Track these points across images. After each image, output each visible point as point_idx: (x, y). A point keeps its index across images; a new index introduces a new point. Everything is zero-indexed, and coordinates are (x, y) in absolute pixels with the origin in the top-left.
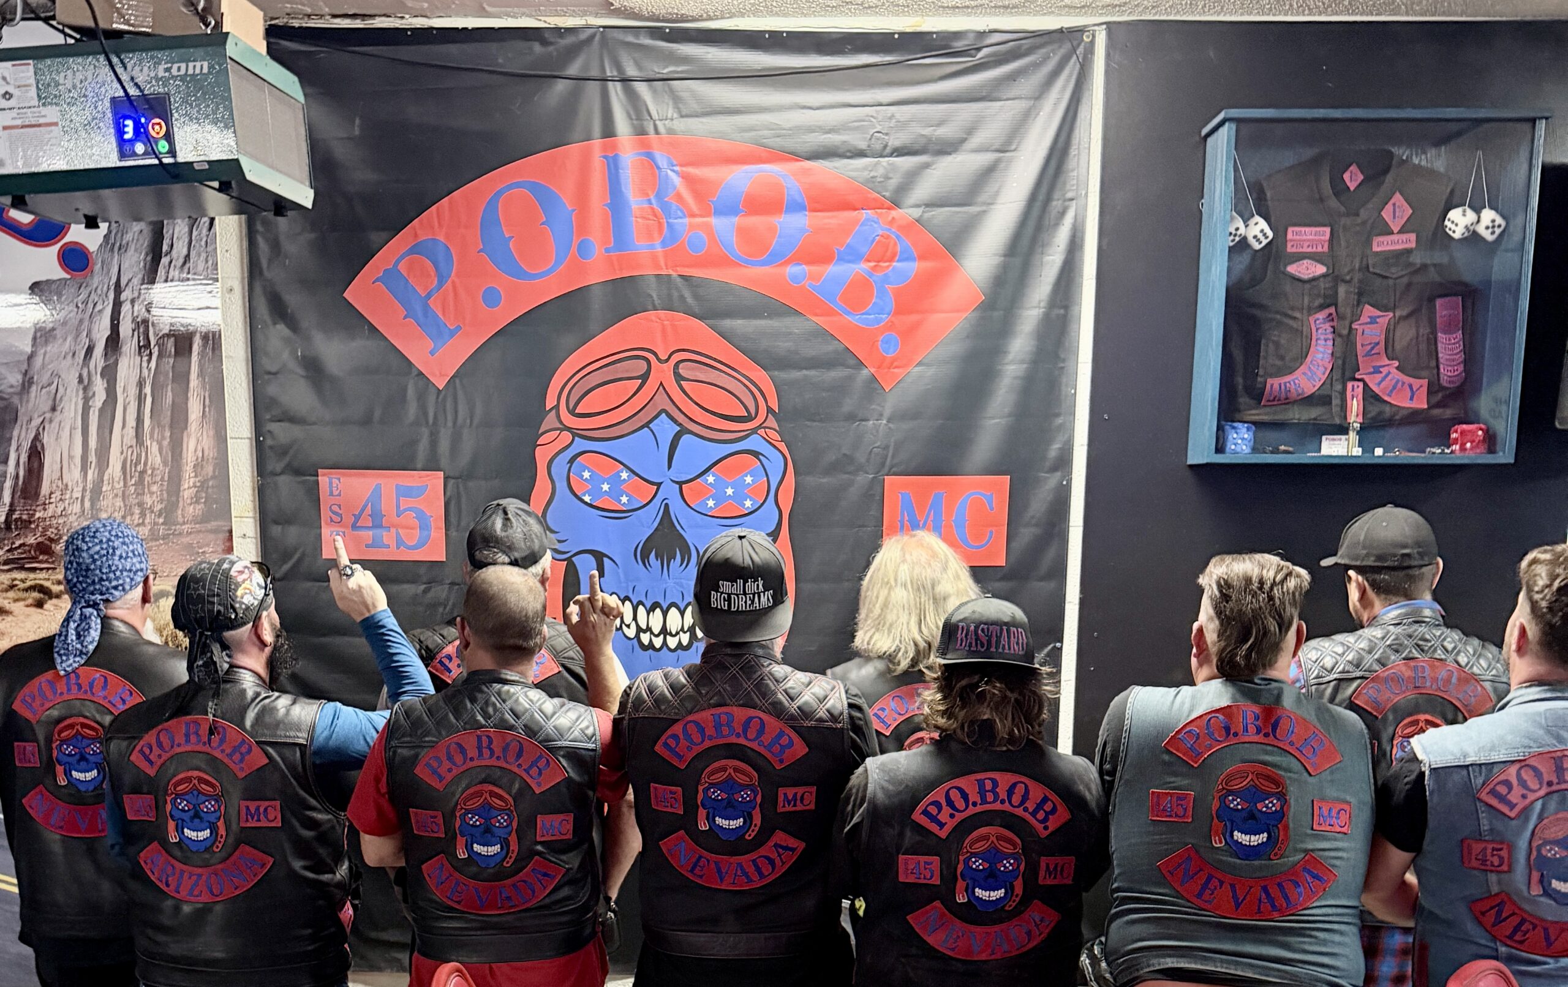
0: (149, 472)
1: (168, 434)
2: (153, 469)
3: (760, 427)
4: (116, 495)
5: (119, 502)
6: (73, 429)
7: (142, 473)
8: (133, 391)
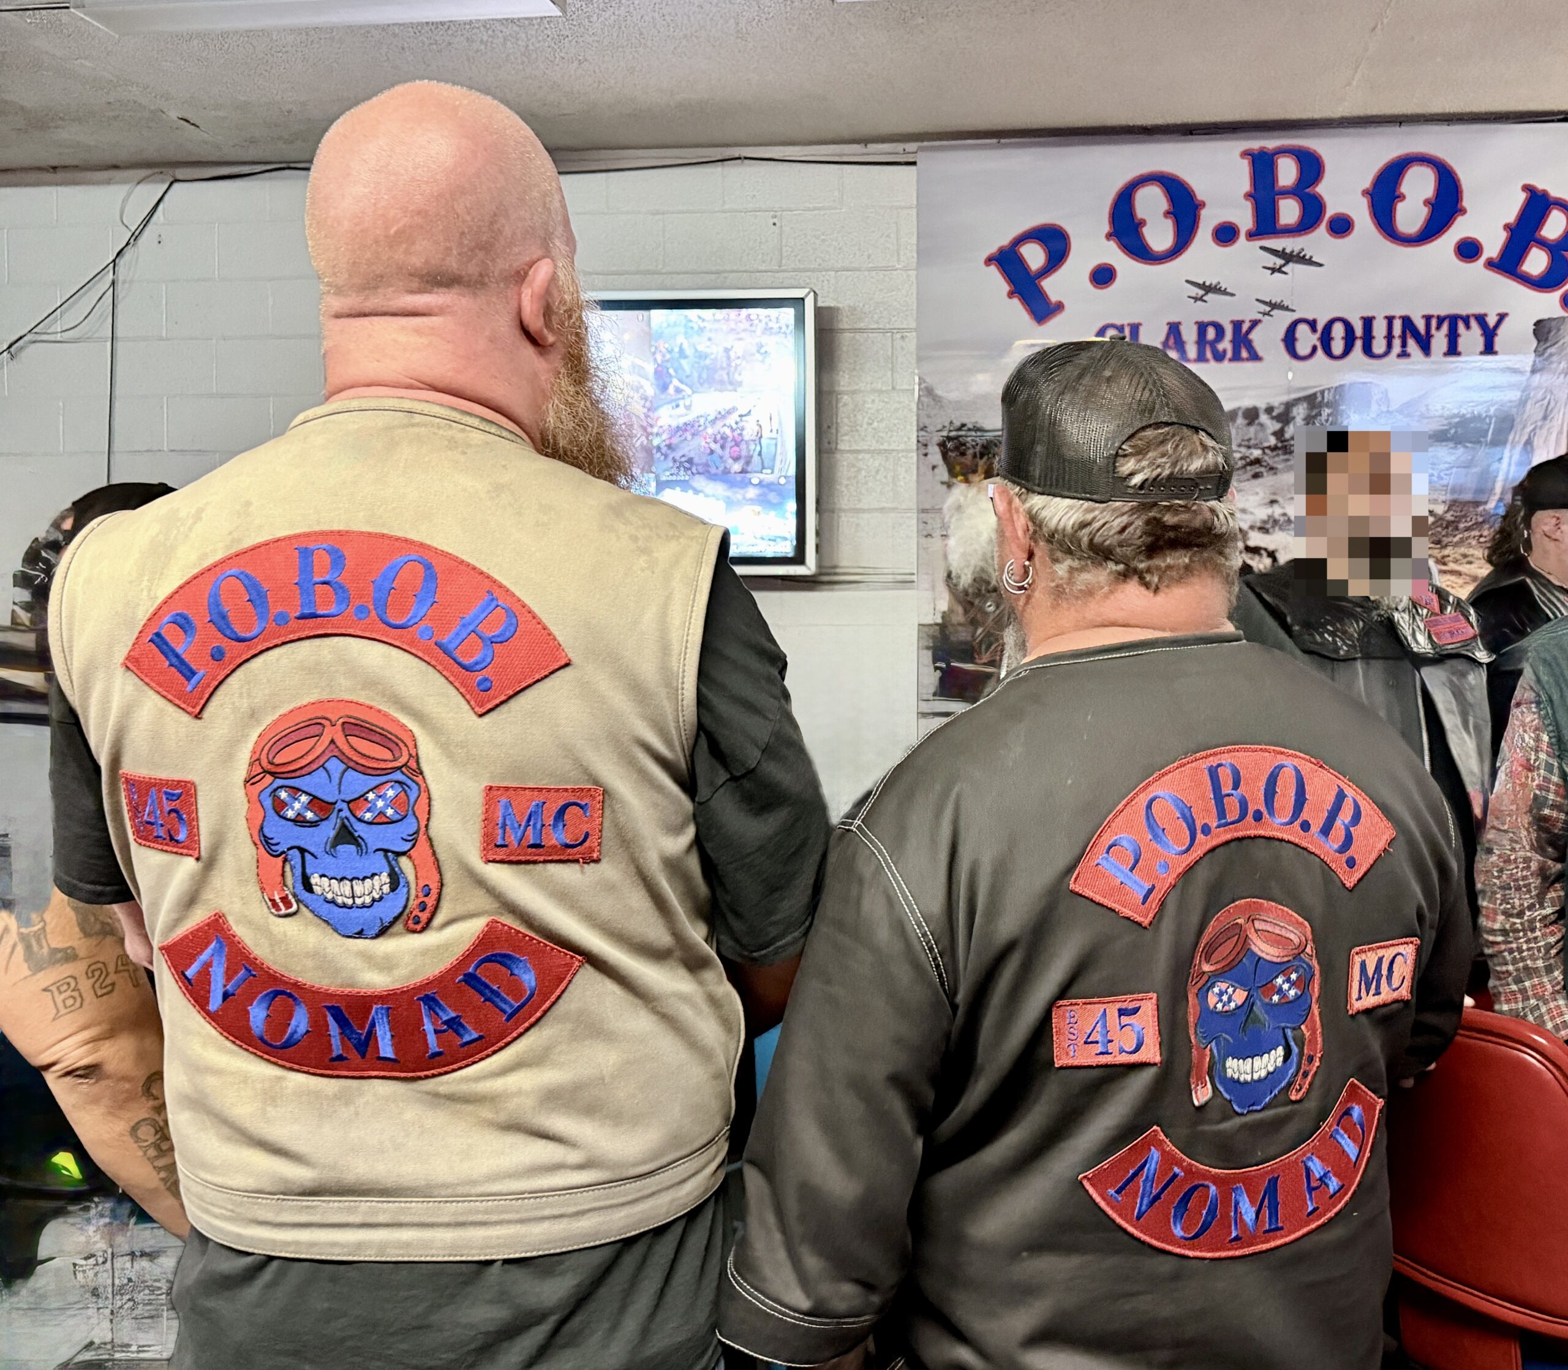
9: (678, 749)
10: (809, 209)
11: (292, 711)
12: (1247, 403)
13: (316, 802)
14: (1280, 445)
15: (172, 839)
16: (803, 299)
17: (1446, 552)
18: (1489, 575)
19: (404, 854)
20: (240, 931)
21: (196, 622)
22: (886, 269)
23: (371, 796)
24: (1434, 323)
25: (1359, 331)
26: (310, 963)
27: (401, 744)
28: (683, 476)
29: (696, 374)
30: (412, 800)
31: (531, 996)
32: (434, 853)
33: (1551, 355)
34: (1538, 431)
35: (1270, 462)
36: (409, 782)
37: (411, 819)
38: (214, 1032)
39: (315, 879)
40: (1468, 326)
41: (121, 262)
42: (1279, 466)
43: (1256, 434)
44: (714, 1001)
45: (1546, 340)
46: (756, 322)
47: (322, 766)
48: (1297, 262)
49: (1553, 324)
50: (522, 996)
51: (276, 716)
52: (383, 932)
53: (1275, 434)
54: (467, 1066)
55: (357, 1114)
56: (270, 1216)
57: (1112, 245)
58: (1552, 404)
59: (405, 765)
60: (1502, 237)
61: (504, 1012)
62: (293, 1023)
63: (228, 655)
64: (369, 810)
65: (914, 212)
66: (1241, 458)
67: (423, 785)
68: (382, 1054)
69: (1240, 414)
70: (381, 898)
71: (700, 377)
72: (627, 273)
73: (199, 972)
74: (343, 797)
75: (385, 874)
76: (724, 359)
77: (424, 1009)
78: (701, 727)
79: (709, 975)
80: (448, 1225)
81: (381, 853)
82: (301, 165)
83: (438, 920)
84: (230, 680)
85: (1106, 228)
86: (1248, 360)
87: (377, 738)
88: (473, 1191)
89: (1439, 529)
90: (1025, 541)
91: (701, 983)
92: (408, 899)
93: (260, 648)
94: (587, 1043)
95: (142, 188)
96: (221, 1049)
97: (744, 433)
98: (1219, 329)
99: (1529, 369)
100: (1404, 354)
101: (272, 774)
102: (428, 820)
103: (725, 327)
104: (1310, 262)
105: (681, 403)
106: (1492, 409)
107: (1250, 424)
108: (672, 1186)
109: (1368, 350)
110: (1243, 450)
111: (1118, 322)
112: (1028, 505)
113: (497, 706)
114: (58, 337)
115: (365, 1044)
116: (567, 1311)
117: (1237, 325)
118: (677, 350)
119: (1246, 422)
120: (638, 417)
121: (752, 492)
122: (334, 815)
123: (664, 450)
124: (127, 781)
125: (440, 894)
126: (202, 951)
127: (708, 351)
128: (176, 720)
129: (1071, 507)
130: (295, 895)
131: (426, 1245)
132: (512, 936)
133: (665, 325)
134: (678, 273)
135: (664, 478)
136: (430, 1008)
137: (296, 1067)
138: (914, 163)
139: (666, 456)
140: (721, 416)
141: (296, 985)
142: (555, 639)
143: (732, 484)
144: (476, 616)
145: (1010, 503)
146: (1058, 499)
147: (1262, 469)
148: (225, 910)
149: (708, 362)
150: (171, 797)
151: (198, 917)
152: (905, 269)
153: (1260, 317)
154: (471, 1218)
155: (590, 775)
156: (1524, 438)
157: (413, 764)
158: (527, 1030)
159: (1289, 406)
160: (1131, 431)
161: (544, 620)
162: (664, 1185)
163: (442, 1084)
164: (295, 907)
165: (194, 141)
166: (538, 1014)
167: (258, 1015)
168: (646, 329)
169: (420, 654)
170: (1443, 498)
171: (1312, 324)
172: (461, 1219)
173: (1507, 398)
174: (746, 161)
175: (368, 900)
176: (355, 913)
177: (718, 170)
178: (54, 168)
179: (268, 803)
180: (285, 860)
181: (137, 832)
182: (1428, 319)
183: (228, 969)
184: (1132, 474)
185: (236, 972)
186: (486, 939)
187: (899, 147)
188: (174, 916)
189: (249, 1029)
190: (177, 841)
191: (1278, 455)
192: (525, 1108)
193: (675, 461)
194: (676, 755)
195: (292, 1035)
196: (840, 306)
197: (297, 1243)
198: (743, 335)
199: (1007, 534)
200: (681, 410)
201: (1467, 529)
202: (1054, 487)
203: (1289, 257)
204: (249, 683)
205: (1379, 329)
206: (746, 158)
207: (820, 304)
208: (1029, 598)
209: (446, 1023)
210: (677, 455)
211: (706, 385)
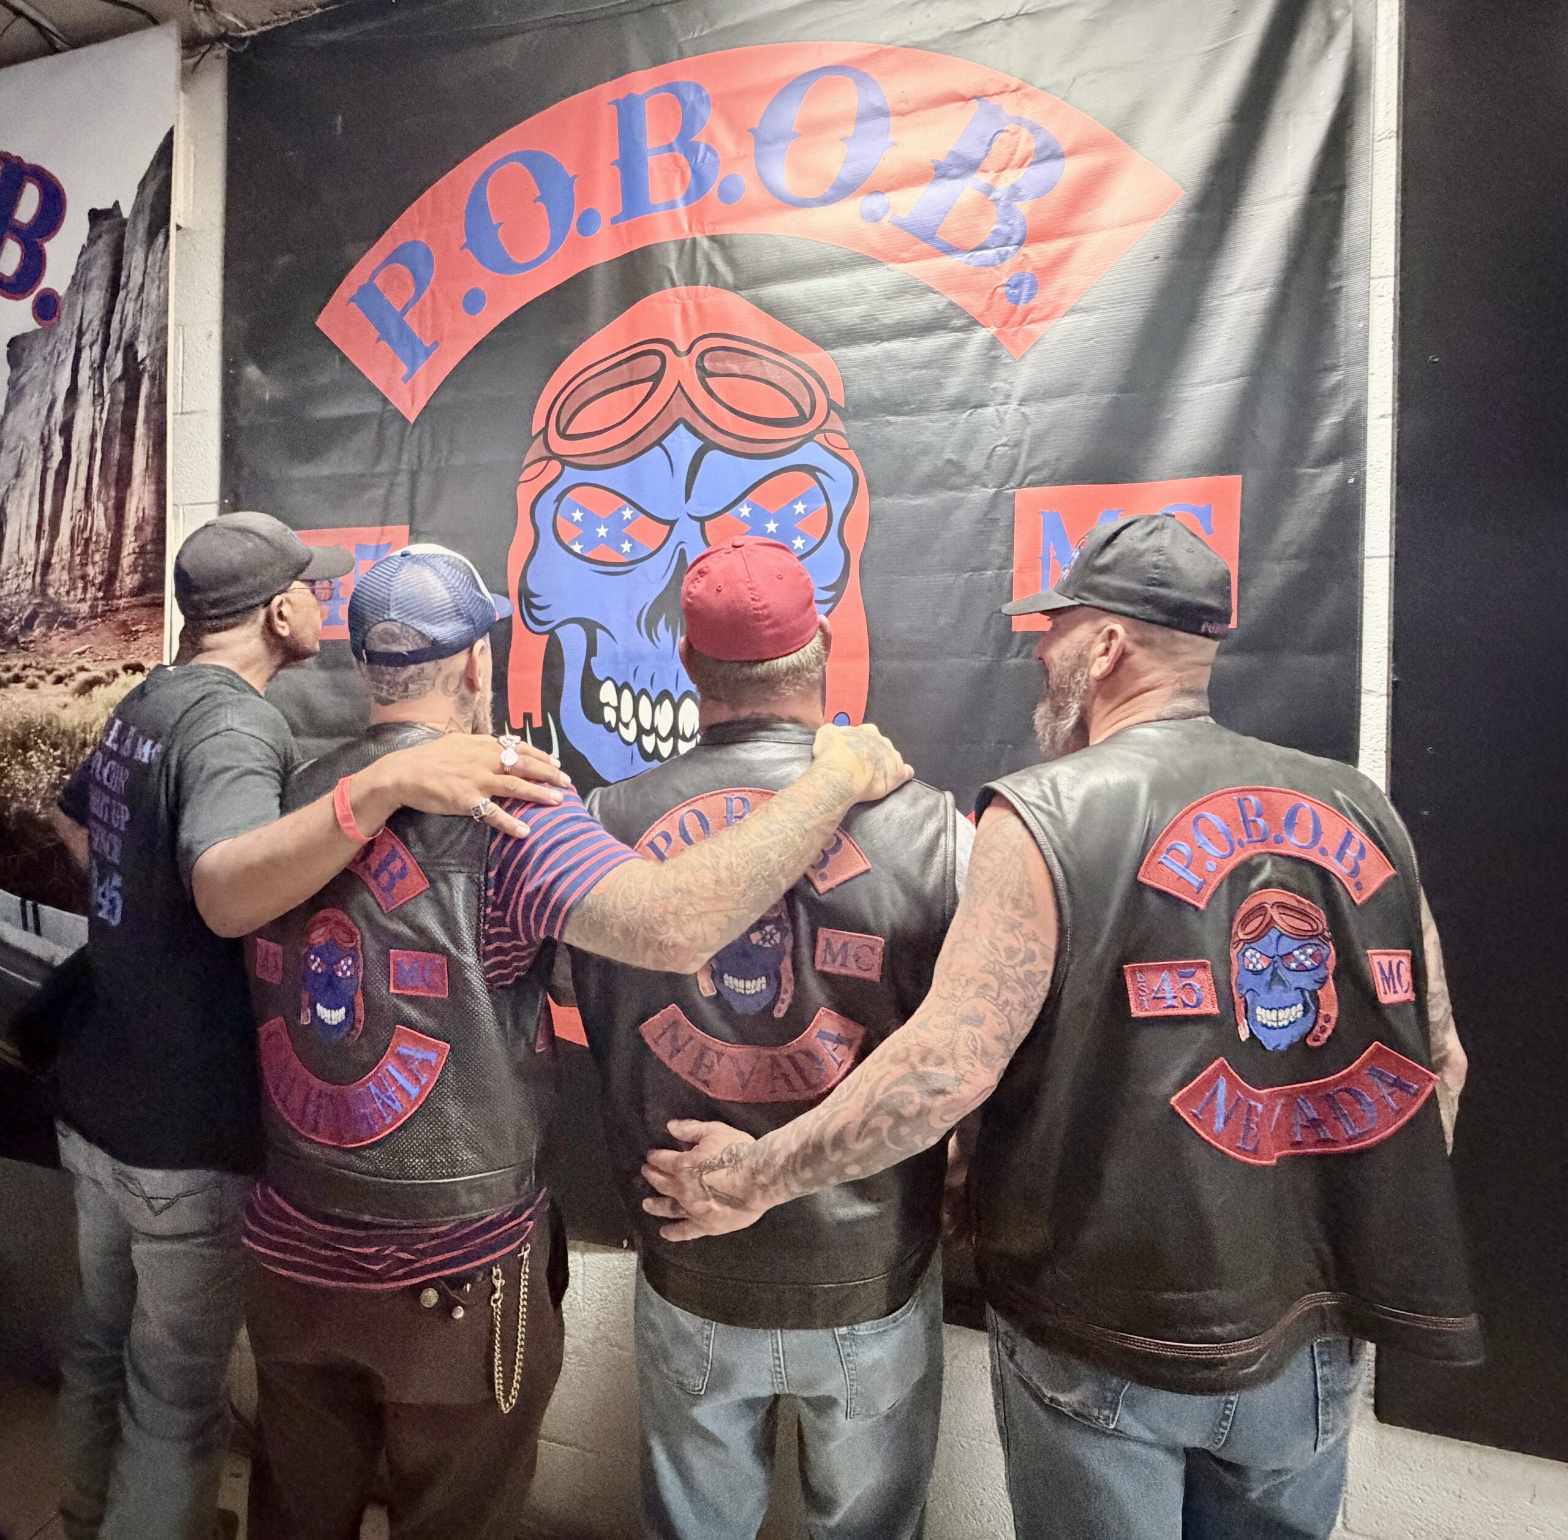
0: (94, 539)
1: (113, 493)
2: (98, 535)
3: (819, 430)
4: (63, 568)
5: (65, 576)
6: (31, 496)
7: (88, 541)
8: (85, 447)
33: (24, 386)
45: (20, 364)
49: (27, 342)
58: (24, 455)
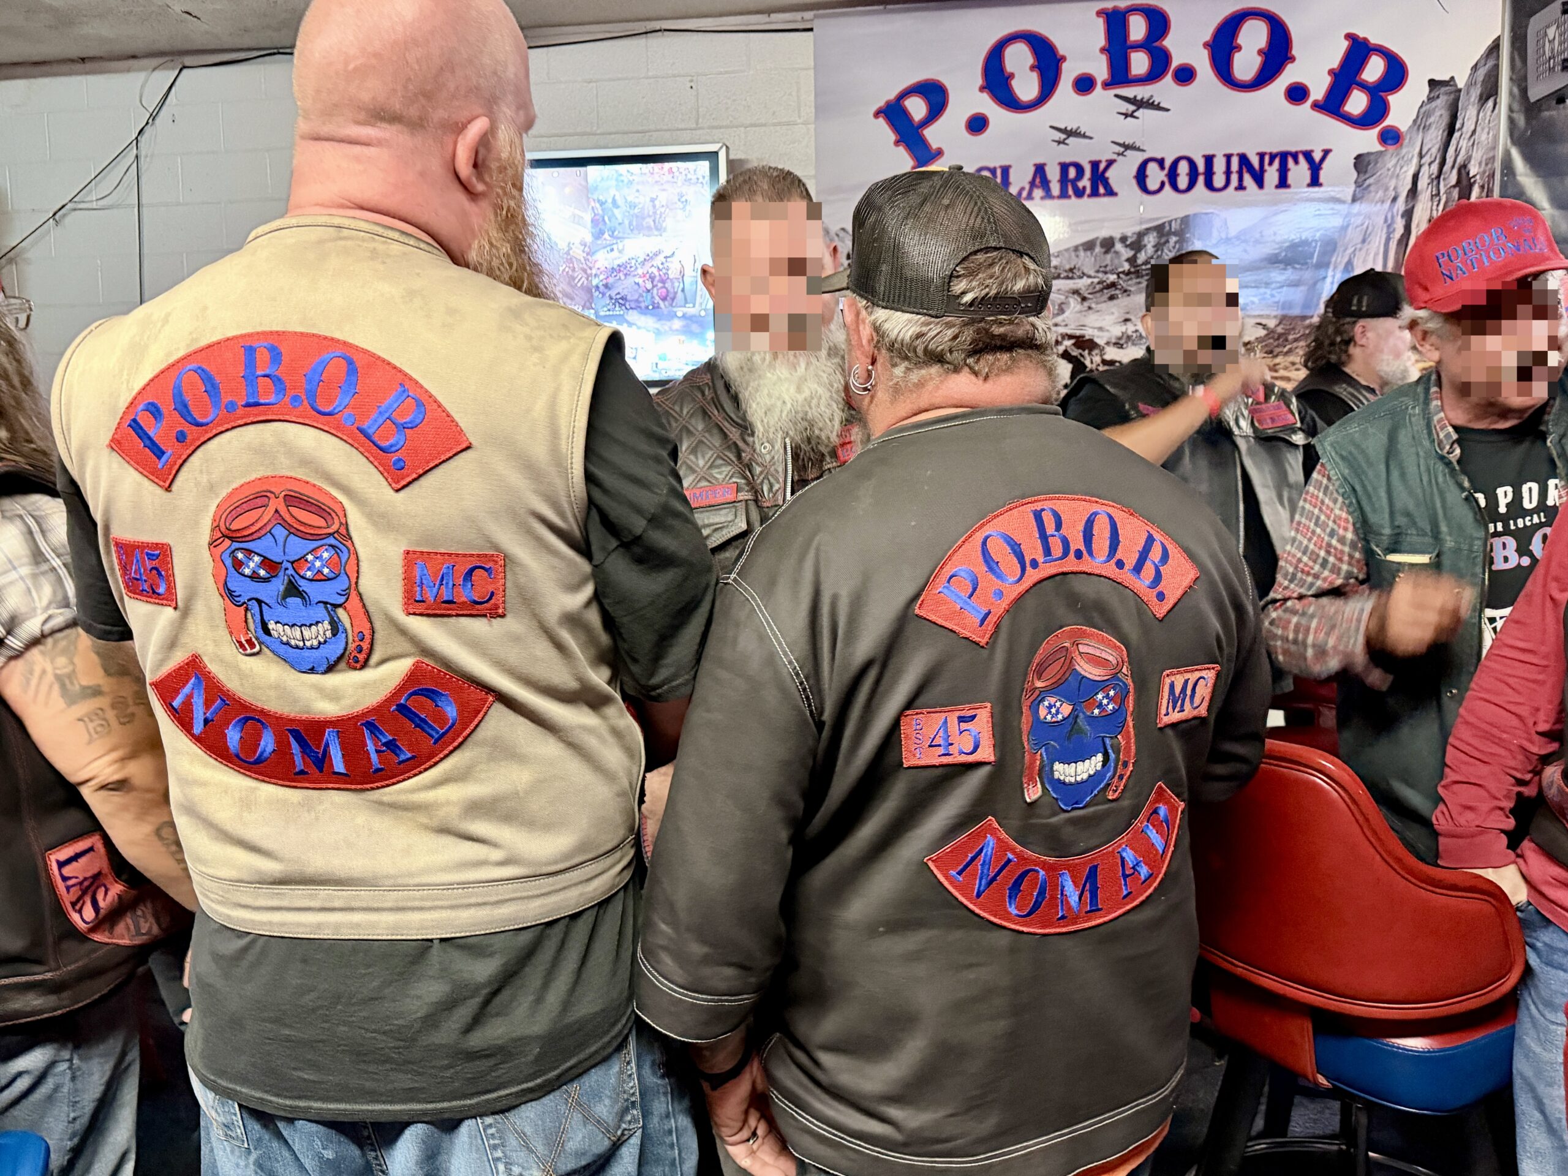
6: (1376, 253)
9: (571, 519)
10: (721, 73)
11: (242, 486)
12: (1104, 233)
13: (267, 563)
14: (1132, 270)
15: (154, 592)
16: (716, 153)
17: (1278, 360)
18: (1305, 379)
19: (340, 606)
20: (214, 668)
21: (164, 411)
22: (788, 124)
23: (310, 557)
24: (1267, 159)
25: (1201, 168)
26: (272, 693)
27: (334, 515)
28: (618, 311)
29: (627, 222)
30: (343, 561)
31: (453, 725)
32: (364, 606)
33: (1369, 186)
34: (1357, 253)
35: (1124, 285)
36: (341, 546)
37: (343, 577)
38: (199, 751)
39: (271, 625)
40: (1296, 162)
41: (143, 140)
42: (1132, 289)
43: (1112, 260)
44: (616, 733)
45: (1366, 172)
46: (677, 174)
47: (270, 532)
48: (1146, 107)
49: (1372, 157)
50: (446, 724)
51: (230, 490)
52: (330, 669)
53: (1128, 260)
54: (404, 780)
55: (317, 819)
56: (249, 901)
57: (985, 97)
58: (1370, 228)
59: (337, 532)
60: (1327, 80)
61: (432, 736)
62: (262, 743)
63: (189, 437)
64: (309, 569)
65: (812, 73)
66: (1099, 283)
67: (352, 549)
68: (336, 770)
69: (1098, 243)
70: (325, 642)
71: (630, 224)
72: (565, 135)
73: (183, 703)
74: (287, 558)
75: (326, 622)
76: (651, 208)
77: (367, 733)
78: (591, 502)
79: (611, 711)
80: (391, 909)
81: (322, 605)
82: (285, 51)
83: (375, 659)
84: (192, 459)
85: (979, 81)
86: (1104, 195)
87: (313, 509)
88: (412, 881)
89: (1271, 341)
90: (868, 348)
91: (604, 718)
92: (347, 643)
93: (215, 432)
94: (502, 763)
95: (157, 74)
96: (206, 765)
97: (670, 272)
98: (1079, 169)
99: (1349, 198)
100: (1241, 187)
101: (230, 538)
102: (358, 578)
103: (650, 180)
104: (1158, 107)
105: (615, 247)
106: (1318, 235)
107: (1106, 252)
108: (581, 882)
109: (1209, 185)
110: (1100, 275)
111: (991, 165)
112: (873, 317)
113: (410, 483)
114: (94, 205)
115: (322, 761)
116: (495, 986)
117: (1095, 165)
118: (610, 200)
119: (1103, 250)
120: (579, 261)
121: (677, 324)
122: (281, 574)
123: (602, 288)
124: (117, 544)
125: (372, 639)
126: (184, 686)
127: (637, 201)
128: (150, 490)
129: (910, 321)
130: (257, 639)
131: (373, 925)
132: (435, 676)
133: (599, 179)
134: (610, 134)
135: (602, 314)
136: (371, 732)
137: (266, 779)
138: (811, 30)
139: (604, 294)
140: (649, 258)
141: (262, 712)
142: (457, 425)
143: (660, 318)
144: (390, 406)
145: (858, 314)
146: (899, 313)
147: (1118, 292)
148: (200, 652)
149: (636, 211)
150: (151, 557)
151: (179, 657)
152: (805, 123)
153: (1115, 157)
154: (409, 904)
155: (491, 542)
156: (1346, 260)
157: (343, 531)
158: (451, 752)
159: (1141, 235)
160: (965, 254)
161: (448, 409)
162: (573, 882)
163: (385, 794)
164: (257, 648)
165: (198, 33)
166: (460, 739)
167: (233, 737)
168: (584, 183)
169: (345, 438)
170: (1274, 313)
171: (1161, 162)
172: (401, 904)
173: (1330, 225)
174: (666, 33)
175: (315, 643)
176: (306, 653)
177: (641, 41)
178: (83, 60)
179: (229, 562)
180: (247, 609)
181: (127, 586)
182: (1262, 156)
183: (206, 699)
184: (964, 293)
185: (214, 702)
186: (413, 677)
187: (798, 16)
188: (159, 656)
189: (227, 748)
190: (159, 594)
191: (1131, 279)
192: (451, 815)
193: (611, 298)
194: (573, 527)
195: (261, 755)
196: (749, 157)
197: (270, 923)
198: (665, 186)
199: (853, 343)
200: (615, 253)
201: (1296, 340)
202: (894, 303)
203: (1140, 104)
204: (207, 461)
205: (1219, 166)
206: (666, 30)
207: (732, 157)
208: (872, 397)
209: (384, 744)
210: (613, 293)
211: (636, 232)
